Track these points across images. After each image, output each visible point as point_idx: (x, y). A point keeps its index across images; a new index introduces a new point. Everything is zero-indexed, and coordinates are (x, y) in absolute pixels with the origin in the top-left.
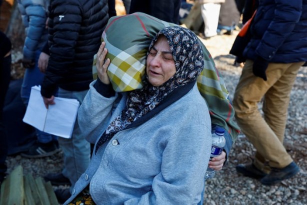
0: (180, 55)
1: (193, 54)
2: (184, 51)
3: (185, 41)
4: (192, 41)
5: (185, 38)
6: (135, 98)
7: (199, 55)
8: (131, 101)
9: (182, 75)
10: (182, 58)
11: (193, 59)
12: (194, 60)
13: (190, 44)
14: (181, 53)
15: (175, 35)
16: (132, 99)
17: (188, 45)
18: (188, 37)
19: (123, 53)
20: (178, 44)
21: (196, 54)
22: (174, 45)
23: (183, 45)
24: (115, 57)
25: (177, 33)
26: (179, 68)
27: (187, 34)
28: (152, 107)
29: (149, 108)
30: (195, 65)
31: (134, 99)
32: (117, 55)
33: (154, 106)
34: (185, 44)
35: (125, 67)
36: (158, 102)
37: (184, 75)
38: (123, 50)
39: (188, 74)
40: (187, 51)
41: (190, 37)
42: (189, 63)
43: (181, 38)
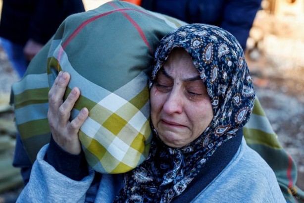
0: (218, 83)
1: (238, 78)
2: (225, 74)
3: (223, 56)
4: (234, 52)
5: (223, 50)
6: (141, 174)
7: (246, 76)
8: (135, 181)
9: (223, 119)
10: (221, 89)
11: (238, 86)
12: (241, 87)
13: (233, 60)
14: (220, 80)
15: (203, 47)
16: (136, 177)
17: (230, 63)
18: (225, 46)
19: (112, 96)
20: (211, 64)
21: (242, 76)
22: (205, 67)
23: (221, 63)
24: (95, 104)
25: (207, 43)
26: (217, 110)
27: (223, 41)
28: (180, 188)
29: (174, 191)
30: (242, 97)
31: (139, 177)
32: (99, 100)
33: (185, 186)
34: (223, 62)
35: (115, 124)
36: (192, 177)
37: (227, 119)
38: (112, 91)
39: (233, 116)
40: (228, 75)
41: (229, 46)
42: (233, 94)
43: (215, 51)
